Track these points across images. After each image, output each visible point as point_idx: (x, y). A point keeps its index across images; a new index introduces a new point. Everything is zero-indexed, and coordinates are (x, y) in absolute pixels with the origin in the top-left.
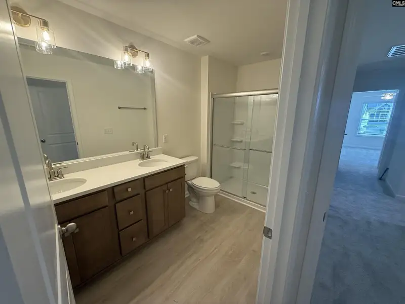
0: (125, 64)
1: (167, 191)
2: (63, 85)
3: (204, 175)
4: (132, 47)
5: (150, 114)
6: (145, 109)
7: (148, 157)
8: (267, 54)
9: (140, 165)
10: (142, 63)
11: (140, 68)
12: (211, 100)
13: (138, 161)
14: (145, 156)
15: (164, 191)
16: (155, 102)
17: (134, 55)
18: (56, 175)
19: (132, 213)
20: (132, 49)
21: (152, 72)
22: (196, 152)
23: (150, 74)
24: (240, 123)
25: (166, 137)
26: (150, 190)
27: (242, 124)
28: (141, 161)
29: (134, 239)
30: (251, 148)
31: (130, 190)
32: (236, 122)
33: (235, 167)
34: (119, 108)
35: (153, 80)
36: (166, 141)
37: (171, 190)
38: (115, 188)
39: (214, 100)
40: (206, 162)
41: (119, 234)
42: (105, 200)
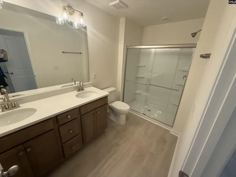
0: (64, 21)
1: (96, 114)
2: (21, 34)
3: (119, 100)
4: (70, 7)
5: (84, 57)
6: (80, 53)
7: (82, 89)
8: (166, 19)
9: (77, 96)
10: (78, 21)
11: (76, 25)
12: (126, 50)
13: (76, 93)
14: (80, 89)
15: (94, 114)
16: (88, 48)
17: (71, 14)
18: (14, 105)
19: (71, 132)
20: (70, 9)
21: (85, 28)
22: (114, 85)
23: (83, 29)
24: (143, 65)
25: (95, 75)
26: (83, 115)
27: (145, 66)
28: (78, 93)
29: (73, 147)
30: (151, 84)
31: (69, 117)
32: (140, 65)
33: (138, 94)
34: (63, 52)
35: (86, 35)
36: (95, 78)
37: (98, 113)
38: (58, 117)
39: (127, 50)
40: (120, 90)
41: (62, 146)
42: (51, 125)
